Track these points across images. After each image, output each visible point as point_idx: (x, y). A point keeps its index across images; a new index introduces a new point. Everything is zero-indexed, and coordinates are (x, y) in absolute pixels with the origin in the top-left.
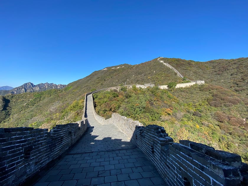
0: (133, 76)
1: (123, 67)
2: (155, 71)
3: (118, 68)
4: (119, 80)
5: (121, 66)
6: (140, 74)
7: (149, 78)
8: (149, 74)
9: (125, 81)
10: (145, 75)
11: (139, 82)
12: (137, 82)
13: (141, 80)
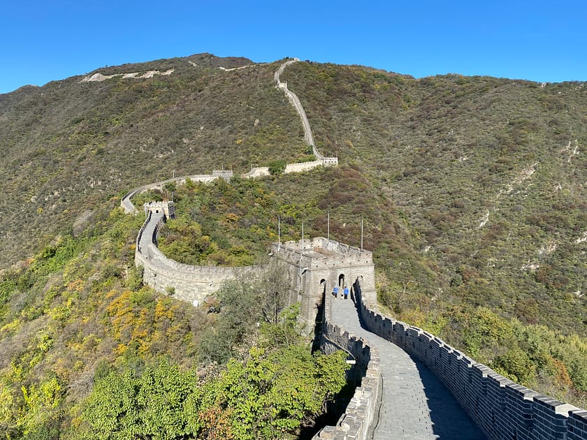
0: (202, 128)
1: (169, 72)
2: (257, 121)
3: (150, 74)
4: (157, 140)
5: (159, 65)
6: (220, 123)
7: (239, 145)
8: (243, 128)
9: (177, 143)
10: (231, 132)
11: (215, 153)
12: (208, 153)
13: (219, 146)
